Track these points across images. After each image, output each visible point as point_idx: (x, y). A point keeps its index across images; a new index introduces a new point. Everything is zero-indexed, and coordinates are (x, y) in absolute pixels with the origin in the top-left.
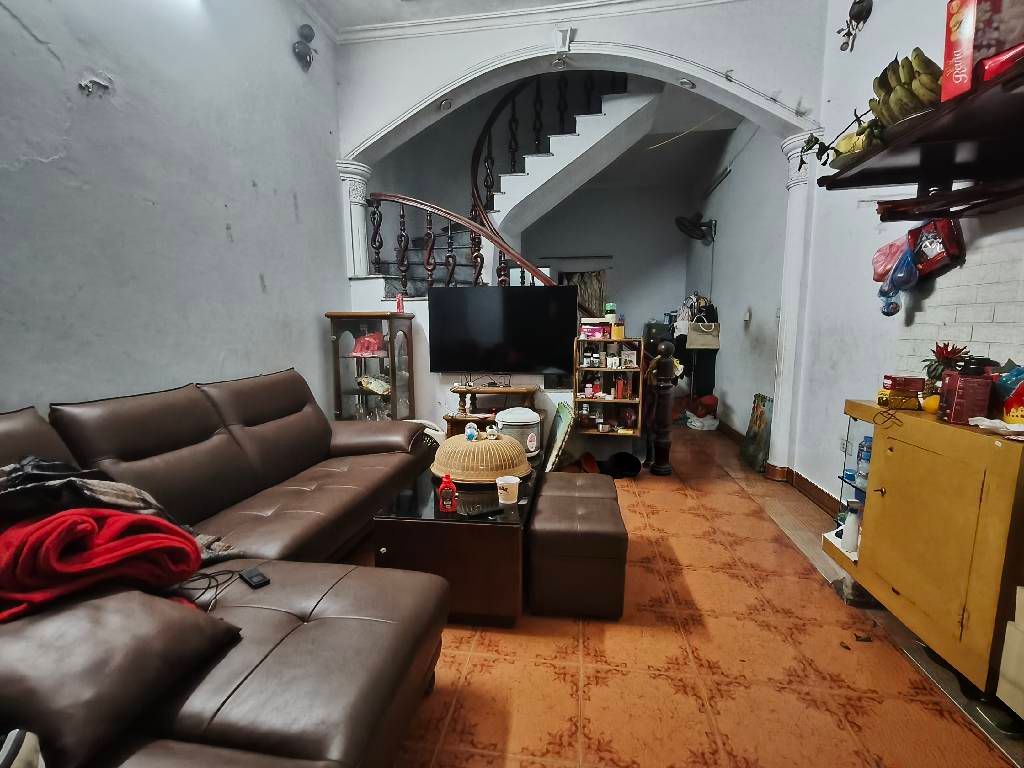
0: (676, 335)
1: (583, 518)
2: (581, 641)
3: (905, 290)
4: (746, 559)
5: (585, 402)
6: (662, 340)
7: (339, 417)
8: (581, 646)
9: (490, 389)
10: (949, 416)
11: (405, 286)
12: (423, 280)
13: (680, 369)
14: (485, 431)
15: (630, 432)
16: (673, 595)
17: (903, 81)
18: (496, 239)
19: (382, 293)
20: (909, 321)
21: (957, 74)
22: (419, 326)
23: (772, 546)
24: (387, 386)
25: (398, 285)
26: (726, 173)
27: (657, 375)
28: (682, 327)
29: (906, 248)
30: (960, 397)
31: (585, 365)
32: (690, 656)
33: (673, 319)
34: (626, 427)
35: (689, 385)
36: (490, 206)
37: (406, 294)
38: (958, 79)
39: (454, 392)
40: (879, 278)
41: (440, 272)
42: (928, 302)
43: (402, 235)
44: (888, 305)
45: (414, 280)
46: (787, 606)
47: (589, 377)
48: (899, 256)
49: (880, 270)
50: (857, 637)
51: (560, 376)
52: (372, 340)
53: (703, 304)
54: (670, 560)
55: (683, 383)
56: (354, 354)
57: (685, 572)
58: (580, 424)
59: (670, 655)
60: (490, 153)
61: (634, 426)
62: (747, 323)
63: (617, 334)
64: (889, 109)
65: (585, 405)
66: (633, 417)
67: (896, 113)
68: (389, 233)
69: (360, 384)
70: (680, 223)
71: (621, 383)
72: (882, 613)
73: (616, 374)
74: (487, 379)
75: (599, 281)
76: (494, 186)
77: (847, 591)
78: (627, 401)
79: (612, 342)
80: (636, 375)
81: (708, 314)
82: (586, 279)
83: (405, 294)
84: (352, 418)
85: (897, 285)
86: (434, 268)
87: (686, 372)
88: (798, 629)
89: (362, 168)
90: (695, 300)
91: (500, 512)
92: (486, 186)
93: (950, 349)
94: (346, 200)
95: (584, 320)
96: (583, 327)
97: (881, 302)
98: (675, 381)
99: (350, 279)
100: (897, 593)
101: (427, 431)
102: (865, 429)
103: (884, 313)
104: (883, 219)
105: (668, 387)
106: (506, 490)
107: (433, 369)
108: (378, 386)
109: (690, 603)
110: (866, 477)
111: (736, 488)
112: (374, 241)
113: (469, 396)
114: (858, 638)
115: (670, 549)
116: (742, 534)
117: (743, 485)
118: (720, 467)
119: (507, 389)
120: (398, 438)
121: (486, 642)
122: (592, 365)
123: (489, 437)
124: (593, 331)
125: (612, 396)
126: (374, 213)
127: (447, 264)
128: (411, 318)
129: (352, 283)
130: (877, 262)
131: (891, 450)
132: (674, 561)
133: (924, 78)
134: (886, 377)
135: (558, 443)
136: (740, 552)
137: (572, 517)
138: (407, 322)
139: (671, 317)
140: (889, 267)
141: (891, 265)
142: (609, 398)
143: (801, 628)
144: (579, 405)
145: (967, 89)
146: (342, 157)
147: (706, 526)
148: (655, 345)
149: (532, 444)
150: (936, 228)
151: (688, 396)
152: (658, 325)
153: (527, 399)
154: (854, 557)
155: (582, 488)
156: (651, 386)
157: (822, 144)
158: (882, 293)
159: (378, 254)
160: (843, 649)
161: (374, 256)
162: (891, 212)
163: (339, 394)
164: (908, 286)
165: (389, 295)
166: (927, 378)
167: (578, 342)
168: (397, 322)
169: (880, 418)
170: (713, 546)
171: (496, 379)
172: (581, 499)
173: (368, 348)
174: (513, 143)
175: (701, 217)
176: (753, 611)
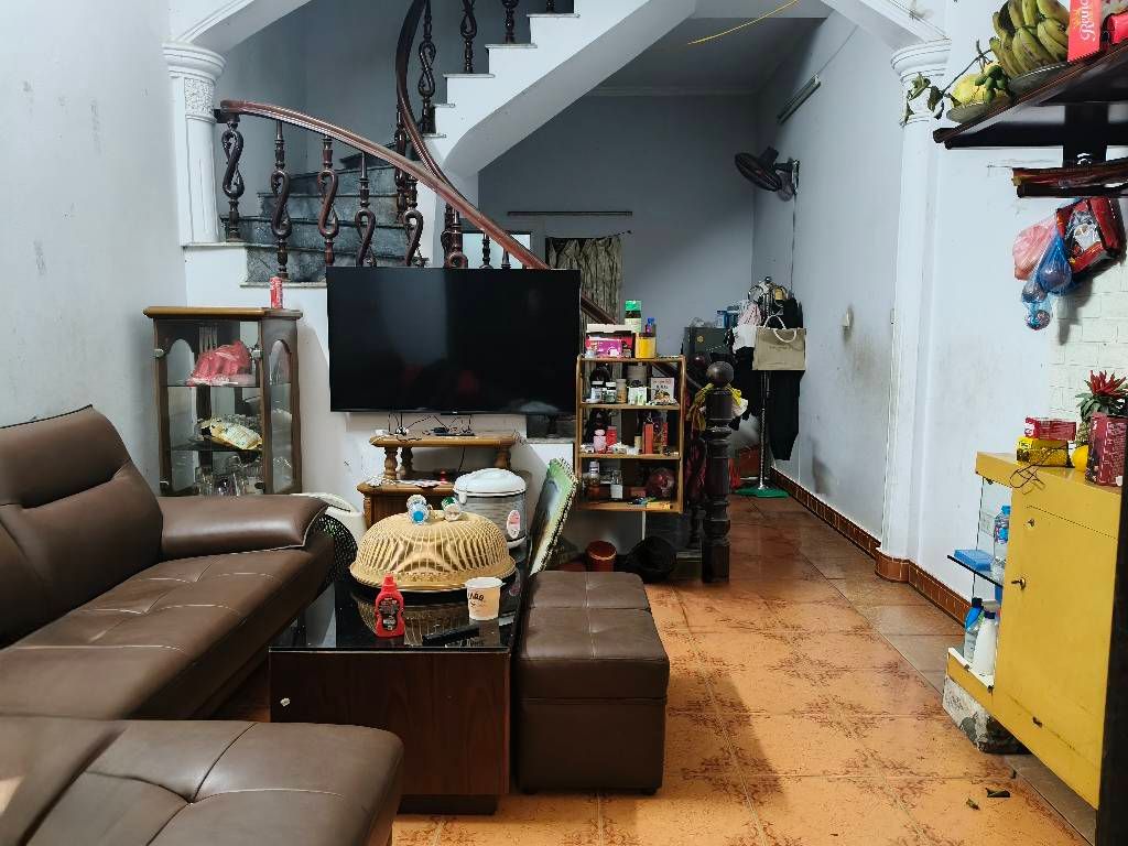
0: (736, 347)
1: (601, 638)
2: (600, 824)
3: (1057, 293)
4: (844, 698)
5: (593, 459)
6: (715, 358)
7: (167, 491)
8: (601, 832)
9: (440, 439)
10: (1096, 473)
11: (283, 261)
12: (313, 251)
13: (742, 405)
14: (440, 508)
15: (666, 507)
16: (736, 753)
17: (1027, 24)
18: (441, 185)
19: (243, 275)
20: (1063, 337)
21: (1084, 28)
22: (310, 333)
23: (881, 678)
24: (253, 435)
25: (272, 259)
26: (813, 88)
27: (707, 415)
28: (747, 334)
29: (1054, 233)
30: (1109, 448)
31: (593, 400)
32: (761, 833)
33: (731, 320)
34: (659, 498)
35: (759, 430)
36: (428, 125)
37: (286, 276)
38: (1085, 35)
39: (377, 445)
40: (1023, 274)
41: (345, 238)
42: (1085, 312)
43: (279, 176)
44: (1035, 314)
45: (299, 251)
46: (898, 759)
47: (598, 419)
48: (1046, 244)
49: (1023, 264)
50: (990, 792)
51: (553, 418)
52: (228, 356)
53: (778, 297)
54: (732, 705)
55: (748, 426)
56: (196, 380)
57: (753, 720)
58: (587, 495)
59: (730, 835)
60: (428, 37)
61: (672, 497)
62: (847, 331)
63: (644, 350)
64: (1012, 57)
65: (593, 464)
66: (670, 483)
67: (1022, 65)
68: (256, 171)
69: (206, 432)
70: (742, 162)
71: (649, 428)
72: (1023, 758)
73: (642, 413)
74: (432, 422)
75: (609, 254)
76: (433, 93)
77: (981, 731)
78: (661, 456)
79: (635, 364)
80: (673, 415)
81: (786, 314)
82: (589, 250)
83: (284, 276)
84: (189, 492)
85: (1045, 287)
86: (335, 234)
87: (751, 410)
88: (914, 787)
89: (208, 58)
90: (766, 290)
91: (474, 632)
92: (421, 93)
93: (1108, 380)
94: (179, 111)
95: (592, 327)
96: (591, 338)
97: (1025, 310)
98: (735, 424)
99: (184, 248)
100: (1039, 724)
101: (330, 511)
102: (1002, 495)
103: (1030, 325)
104: (1021, 194)
105: (725, 435)
106: (481, 598)
107: (335, 407)
108: (239, 436)
109: (762, 764)
110: (1003, 565)
111: (831, 593)
112: (230, 183)
113: (400, 450)
114: (990, 794)
115: (732, 688)
116: (838, 662)
117: (842, 587)
118: (807, 562)
119: (468, 440)
120: (282, 525)
121: (455, 837)
122: (605, 397)
123: (449, 518)
124: (606, 345)
125: (637, 448)
126: (228, 136)
127: (358, 224)
128: (295, 317)
129: (188, 255)
130: (1019, 251)
131: (1032, 523)
132: (737, 705)
133: (1050, 25)
134: (1029, 420)
135: (551, 528)
136: (835, 687)
137: (584, 637)
138: (288, 325)
139: (727, 316)
140: (1034, 258)
141: (1038, 256)
142: (632, 452)
143: (916, 787)
144: (584, 464)
145: (1097, 49)
146: (173, 39)
147: (785, 652)
148: (704, 367)
149: (514, 529)
150: (1090, 209)
151: (757, 447)
152: (707, 331)
153: (498, 455)
154: (988, 681)
155: (594, 595)
156: (696, 433)
157: (934, 89)
158: (1028, 298)
159: (234, 205)
160: (971, 809)
161: (227, 209)
162: (1031, 184)
163: (167, 450)
164: (1058, 288)
165: (256, 279)
166: (1079, 421)
167: (583, 364)
168: (273, 325)
169: (1018, 480)
170: (795, 681)
171: (447, 422)
172: (595, 611)
173: (220, 371)
174: (468, 21)
175: (776, 154)
176: (851, 766)
